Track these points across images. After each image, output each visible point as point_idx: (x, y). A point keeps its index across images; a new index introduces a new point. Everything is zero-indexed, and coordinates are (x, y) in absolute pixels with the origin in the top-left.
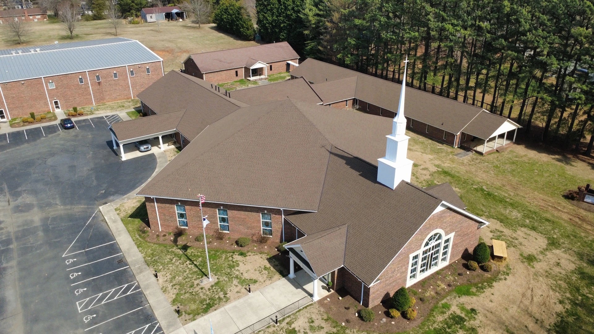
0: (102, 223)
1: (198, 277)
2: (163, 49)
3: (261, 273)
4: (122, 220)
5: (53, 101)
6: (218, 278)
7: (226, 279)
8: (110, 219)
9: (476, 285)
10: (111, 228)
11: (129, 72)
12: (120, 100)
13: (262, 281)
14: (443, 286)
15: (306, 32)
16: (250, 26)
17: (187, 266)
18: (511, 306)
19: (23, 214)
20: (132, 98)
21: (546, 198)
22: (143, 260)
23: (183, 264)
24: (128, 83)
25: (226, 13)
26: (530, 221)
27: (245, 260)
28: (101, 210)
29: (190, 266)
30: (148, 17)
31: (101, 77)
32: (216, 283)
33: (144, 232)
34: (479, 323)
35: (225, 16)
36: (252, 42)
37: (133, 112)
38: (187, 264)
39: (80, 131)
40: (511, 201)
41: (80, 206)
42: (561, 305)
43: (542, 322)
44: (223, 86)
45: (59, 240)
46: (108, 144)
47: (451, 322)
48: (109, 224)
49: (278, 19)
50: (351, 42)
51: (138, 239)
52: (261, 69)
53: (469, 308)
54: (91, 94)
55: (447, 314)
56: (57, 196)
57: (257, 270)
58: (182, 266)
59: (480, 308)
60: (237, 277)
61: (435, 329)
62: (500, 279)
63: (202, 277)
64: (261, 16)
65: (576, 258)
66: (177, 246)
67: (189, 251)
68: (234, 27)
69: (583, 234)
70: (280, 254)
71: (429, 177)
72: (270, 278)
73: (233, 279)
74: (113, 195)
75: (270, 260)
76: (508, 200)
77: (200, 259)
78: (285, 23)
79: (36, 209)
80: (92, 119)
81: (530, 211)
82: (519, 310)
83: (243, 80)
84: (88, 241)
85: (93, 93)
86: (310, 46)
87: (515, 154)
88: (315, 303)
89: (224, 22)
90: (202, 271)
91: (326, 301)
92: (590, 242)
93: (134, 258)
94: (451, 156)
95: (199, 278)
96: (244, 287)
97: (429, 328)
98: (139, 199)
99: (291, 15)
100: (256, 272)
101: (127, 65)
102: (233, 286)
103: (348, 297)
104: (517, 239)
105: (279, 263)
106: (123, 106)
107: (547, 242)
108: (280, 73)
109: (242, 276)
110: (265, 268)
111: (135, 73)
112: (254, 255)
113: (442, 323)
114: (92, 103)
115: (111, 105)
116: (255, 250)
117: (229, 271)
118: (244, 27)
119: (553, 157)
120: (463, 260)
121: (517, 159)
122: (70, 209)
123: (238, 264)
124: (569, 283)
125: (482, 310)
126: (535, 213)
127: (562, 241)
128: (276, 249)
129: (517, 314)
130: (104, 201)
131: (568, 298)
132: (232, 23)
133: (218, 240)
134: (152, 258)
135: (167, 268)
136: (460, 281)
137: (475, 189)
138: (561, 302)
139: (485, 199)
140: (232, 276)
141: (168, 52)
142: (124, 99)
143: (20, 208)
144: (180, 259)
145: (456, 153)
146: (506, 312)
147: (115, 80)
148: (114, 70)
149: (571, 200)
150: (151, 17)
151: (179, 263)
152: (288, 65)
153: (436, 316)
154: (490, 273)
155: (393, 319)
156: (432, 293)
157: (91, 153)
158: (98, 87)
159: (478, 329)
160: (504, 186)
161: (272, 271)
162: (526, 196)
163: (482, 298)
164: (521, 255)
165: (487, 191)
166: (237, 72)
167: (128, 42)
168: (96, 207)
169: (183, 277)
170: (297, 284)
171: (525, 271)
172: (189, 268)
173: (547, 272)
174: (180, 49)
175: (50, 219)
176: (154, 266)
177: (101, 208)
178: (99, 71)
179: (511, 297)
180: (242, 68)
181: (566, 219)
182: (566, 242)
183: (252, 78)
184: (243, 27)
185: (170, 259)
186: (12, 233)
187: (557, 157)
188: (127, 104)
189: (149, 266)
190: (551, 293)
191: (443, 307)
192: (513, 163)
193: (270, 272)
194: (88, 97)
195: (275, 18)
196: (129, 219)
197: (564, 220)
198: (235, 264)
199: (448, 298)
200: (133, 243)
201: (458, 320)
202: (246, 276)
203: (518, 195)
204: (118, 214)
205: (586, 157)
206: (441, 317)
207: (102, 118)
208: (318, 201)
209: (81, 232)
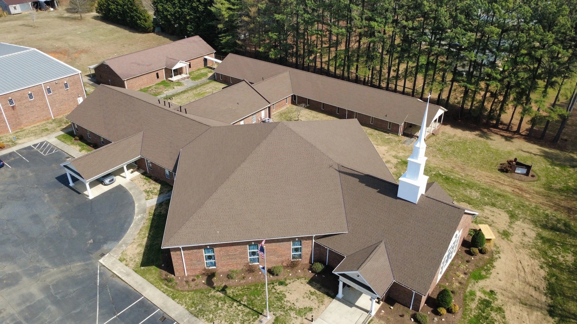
0: (114, 279)
1: (254, 317)
2: (54, 50)
3: (311, 299)
4: (136, 272)
6: (274, 314)
7: (282, 313)
8: (121, 272)
9: (482, 268)
10: (128, 283)
11: (45, 90)
12: (39, 122)
13: (316, 307)
14: (462, 276)
15: (220, 26)
16: (148, 17)
17: (237, 309)
18: (514, 280)
19: (13, 288)
20: (53, 117)
21: (488, 174)
22: (187, 312)
23: (231, 307)
24: (46, 103)
25: (114, 3)
26: (488, 199)
27: (288, 289)
28: (102, 263)
29: (239, 308)
30: (11, 8)
31: (15, 101)
32: (275, 320)
33: (169, 281)
34: (501, 302)
35: (113, 7)
36: (152, 34)
37: (63, 136)
38: (235, 307)
39: (14, 169)
40: (466, 181)
41: (76, 264)
42: (542, 270)
43: (539, 288)
44: (147, 91)
45: (78, 310)
46: (60, 181)
47: (482, 306)
48: (123, 278)
49: (182, 11)
50: (272, 37)
51: (166, 290)
53: (488, 290)
54: (5, 121)
55: (476, 301)
56: (40, 257)
57: (305, 296)
58: (232, 309)
59: (496, 289)
60: (291, 309)
61: (474, 316)
62: (496, 259)
63: (258, 317)
64: (160, 7)
65: (532, 226)
66: (214, 288)
67: (229, 291)
68: (128, 19)
69: (527, 203)
70: (316, 275)
71: (395, 170)
72: (322, 302)
73: (289, 311)
74: (105, 242)
75: (310, 283)
76: (463, 181)
77: (245, 298)
78: (192, 15)
79: (25, 279)
80: (19, 151)
81: (483, 189)
82: (521, 283)
83: (164, 81)
84: (113, 303)
85: (7, 120)
86: (224, 40)
87: (447, 135)
88: (373, 318)
89: (113, 13)
90: (254, 310)
91: (381, 314)
92: (534, 209)
93: (177, 312)
94: (400, 145)
95: (256, 319)
96: (304, 317)
97: (470, 317)
98: (139, 243)
99: (198, 7)
100: (305, 299)
101: (42, 83)
102: (293, 319)
103: (397, 305)
104: (488, 218)
105: (320, 285)
106: (47, 130)
107: (508, 216)
108: (199, 70)
109: (295, 307)
110: (312, 293)
111: (53, 91)
112: (293, 282)
113: (477, 310)
114: (8, 131)
115: (32, 129)
116: (291, 276)
117: (279, 303)
118: (142, 19)
119: (474, 133)
120: (463, 248)
121: (451, 140)
122: (67, 270)
123: (284, 294)
124: (538, 249)
125: (498, 290)
126: (488, 190)
127: (517, 212)
128: (310, 271)
129: (521, 286)
130: (99, 252)
131: (544, 263)
132: (124, 14)
133: (250, 274)
134: (196, 308)
135: (218, 315)
136: (470, 268)
137: (435, 175)
138: (542, 267)
139: (447, 183)
140: (286, 309)
141: (61, 53)
142: (44, 120)
143: (5, 282)
144: (225, 303)
145: (402, 141)
146: (513, 287)
147: (30, 101)
148: (29, 91)
149: (505, 173)
150: (15, 8)
151: (227, 306)
152: (205, 60)
153: (469, 304)
154: (487, 254)
155: (442, 316)
156: (457, 284)
157: (46, 195)
158: (13, 112)
159: (503, 307)
160: (454, 168)
161: (320, 295)
162: (474, 175)
163: (493, 279)
164: (499, 232)
165: (444, 176)
166: (157, 74)
167: (25, 51)
168: (94, 261)
169: (240, 321)
170: (348, 303)
171: (508, 247)
172: (240, 310)
173: (521, 243)
174: (75, 49)
175: (51, 287)
176: (203, 317)
177: (101, 261)
178: (12, 94)
179: (511, 273)
180: (163, 69)
181: (510, 191)
182: (520, 213)
183: (175, 78)
184: (140, 19)
185: (215, 305)
186: (16, 315)
187: (477, 133)
188: (49, 126)
189: (198, 317)
190: (533, 261)
191: (471, 295)
192: (450, 144)
193: (319, 296)
194: (2, 124)
195: (177, 9)
196: (142, 268)
197: (509, 193)
198: (281, 295)
199: (470, 285)
200: (164, 295)
201: (486, 304)
202: (299, 305)
203: (467, 175)
204: (126, 265)
205: (496, 130)
206: (473, 304)
207: (29, 148)
208: (345, 222)
209: (98, 296)
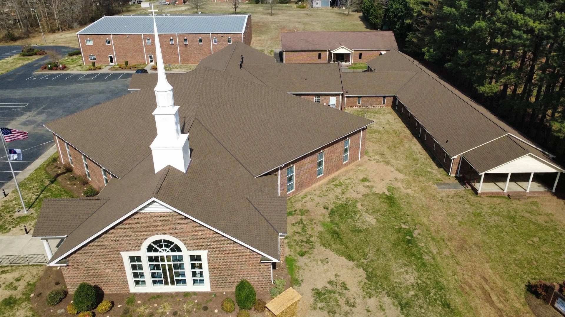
5: (149, 55)
10: (47, 152)
11: (212, 39)
30: (315, 2)
31: (188, 41)
33: (54, 161)
48: (50, 149)
51: (44, 165)
52: (348, 55)
54: (178, 54)
66: (53, 179)
85: (180, 54)
90: (33, 204)
91: (54, 269)
94: (429, 184)
101: (211, 33)
111: (218, 42)
114: (179, 62)
134: (27, 182)
143: (27, 122)
145: (443, 182)
147: (199, 45)
148: (200, 36)
150: (317, 3)
158: (185, 49)
166: (320, 55)
178: (187, 35)
180: (326, 51)
184: (372, 15)
194: (176, 56)
200: (38, 167)
208: (130, 169)
